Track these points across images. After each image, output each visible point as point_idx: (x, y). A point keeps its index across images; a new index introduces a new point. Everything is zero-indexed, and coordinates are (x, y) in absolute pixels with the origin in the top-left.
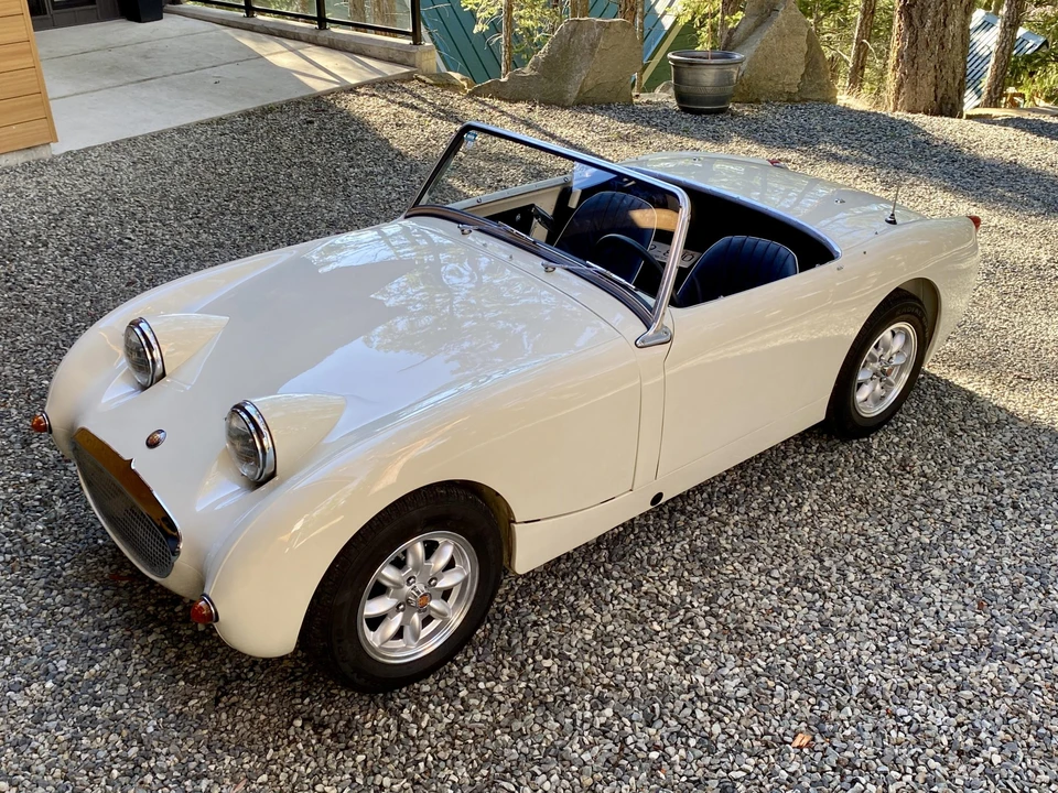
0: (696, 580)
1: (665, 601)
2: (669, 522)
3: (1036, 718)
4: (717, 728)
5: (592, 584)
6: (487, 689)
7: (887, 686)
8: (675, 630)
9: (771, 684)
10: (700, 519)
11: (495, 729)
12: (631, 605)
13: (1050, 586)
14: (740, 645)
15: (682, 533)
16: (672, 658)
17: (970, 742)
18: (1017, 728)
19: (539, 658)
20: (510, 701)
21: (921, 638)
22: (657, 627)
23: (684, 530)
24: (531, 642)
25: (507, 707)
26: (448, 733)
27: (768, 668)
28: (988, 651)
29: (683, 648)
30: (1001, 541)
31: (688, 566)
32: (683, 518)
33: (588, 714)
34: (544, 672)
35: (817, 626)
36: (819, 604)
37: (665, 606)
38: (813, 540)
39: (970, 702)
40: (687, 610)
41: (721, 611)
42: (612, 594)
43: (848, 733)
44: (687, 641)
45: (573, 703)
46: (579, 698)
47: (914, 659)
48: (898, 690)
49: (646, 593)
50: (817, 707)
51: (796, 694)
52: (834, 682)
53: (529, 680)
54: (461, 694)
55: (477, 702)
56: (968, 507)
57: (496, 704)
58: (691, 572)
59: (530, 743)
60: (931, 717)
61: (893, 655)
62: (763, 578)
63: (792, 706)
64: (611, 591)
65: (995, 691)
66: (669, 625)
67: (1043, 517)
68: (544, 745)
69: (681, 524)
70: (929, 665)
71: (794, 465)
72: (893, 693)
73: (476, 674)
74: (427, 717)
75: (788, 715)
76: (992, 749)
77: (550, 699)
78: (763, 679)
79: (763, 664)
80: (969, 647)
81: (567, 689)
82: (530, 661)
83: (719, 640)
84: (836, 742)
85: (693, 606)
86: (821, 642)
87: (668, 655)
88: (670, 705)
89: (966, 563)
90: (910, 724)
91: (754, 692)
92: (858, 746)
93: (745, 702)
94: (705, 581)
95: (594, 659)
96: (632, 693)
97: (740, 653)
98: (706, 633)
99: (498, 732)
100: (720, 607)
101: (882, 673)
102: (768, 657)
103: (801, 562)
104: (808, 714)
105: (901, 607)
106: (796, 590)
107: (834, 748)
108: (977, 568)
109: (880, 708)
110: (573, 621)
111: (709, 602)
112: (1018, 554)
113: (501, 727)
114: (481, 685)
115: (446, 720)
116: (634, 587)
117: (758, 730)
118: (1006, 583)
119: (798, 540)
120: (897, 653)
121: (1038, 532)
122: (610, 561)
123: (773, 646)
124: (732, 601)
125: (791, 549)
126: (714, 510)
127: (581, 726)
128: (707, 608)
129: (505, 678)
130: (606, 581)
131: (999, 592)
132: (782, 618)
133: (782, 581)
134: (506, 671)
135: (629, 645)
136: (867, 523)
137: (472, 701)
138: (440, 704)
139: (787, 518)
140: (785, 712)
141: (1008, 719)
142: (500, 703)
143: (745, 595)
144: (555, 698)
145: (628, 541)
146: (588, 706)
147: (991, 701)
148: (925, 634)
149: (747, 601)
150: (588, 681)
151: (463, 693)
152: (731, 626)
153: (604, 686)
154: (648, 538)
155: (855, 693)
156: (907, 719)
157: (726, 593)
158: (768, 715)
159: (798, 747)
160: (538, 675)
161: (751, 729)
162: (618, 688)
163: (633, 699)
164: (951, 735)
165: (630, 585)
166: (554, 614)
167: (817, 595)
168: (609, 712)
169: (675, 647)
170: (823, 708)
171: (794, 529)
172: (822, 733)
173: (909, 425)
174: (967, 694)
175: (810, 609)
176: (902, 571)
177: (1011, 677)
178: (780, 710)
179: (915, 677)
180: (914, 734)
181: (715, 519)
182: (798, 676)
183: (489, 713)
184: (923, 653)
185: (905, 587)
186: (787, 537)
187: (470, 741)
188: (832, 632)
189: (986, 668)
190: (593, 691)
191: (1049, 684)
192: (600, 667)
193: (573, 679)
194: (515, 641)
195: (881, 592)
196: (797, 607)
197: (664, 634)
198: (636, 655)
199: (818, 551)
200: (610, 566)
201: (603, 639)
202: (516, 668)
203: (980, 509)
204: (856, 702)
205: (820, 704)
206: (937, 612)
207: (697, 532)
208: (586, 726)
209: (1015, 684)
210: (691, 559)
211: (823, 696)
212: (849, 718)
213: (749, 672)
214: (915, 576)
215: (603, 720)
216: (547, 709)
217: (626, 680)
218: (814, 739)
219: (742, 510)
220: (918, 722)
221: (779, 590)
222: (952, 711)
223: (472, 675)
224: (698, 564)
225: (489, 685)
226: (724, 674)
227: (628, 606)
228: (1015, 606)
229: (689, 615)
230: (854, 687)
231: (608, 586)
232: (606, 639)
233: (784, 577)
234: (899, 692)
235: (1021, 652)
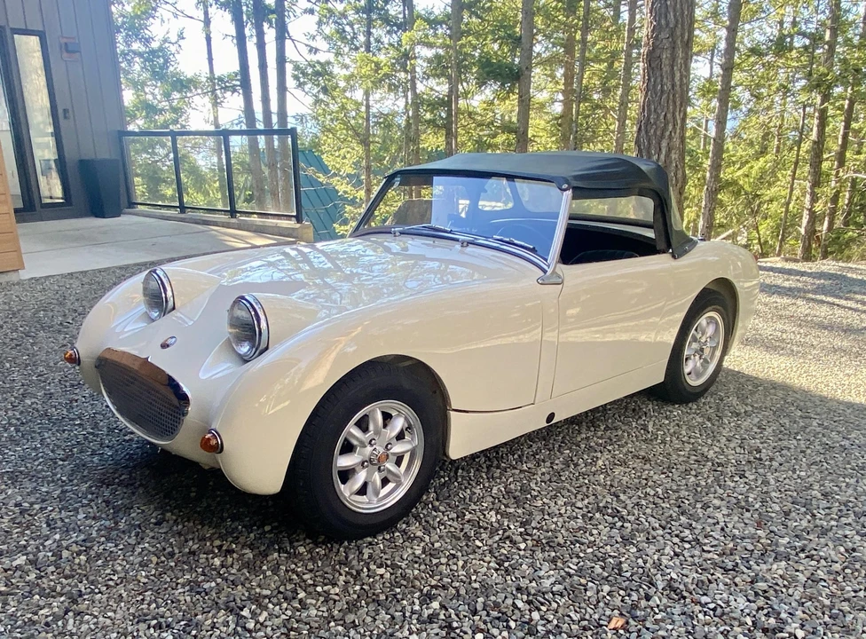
0: (512, 510)
1: (485, 525)
2: (487, 473)
3: (827, 602)
4: (536, 615)
5: (422, 516)
6: (325, 592)
7: (689, 580)
8: (496, 545)
9: (583, 581)
10: (513, 471)
11: (329, 622)
12: (456, 529)
13: (815, 511)
14: (553, 554)
15: (498, 480)
16: (493, 565)
17: (772, 621)
18: (813, 609)
19: (373, 567)
20: (344, 600)
21: (712, 546)
22: (478, 543)
23: (501, 479)
24: (366, 556)
25: (342, 605)
26: (285, 626)
27: (580, 570)
28: (773, 555)
29: (502, 557)
30: (766, 483)
31: (504, 501)
32: (499, 471)
33: (417, 608)
34: (377, 578)
35: (619, 540)
36: (620, 524)
37: (486, 529)
38: (609, 483)
39: (765, 591)
40: (505, 531)
41: (535, 531)
42: (439, 522)
43: (659, 617)
44: (506, 552)
45: (403, 599)
46: (409, 596)
47: (709, 562)
48: (699, 584)
49: (469, 521)
50: (627, 598)
51: (606, 588)
52: (640, 579)
53: (363, 584)
54: (300, 596)
55: (314, 602)
56: (733, 461)
57: (332, 602)
58: (506, 506)
59: (362, 631)
60: (733, 603)
61: (689, 559)
62: (569, 508)
63: (604, 597)
64: (438, 519)
65: (786, 583)
66: (490, 542)
67: (797, 467)
68: (375, 632)
69: (497, 475)
70: (724, 565)
71: (587, 438)
72: (694, 586)
73: (314, 581)
74: (265, 614)
75: (601, 604)
76: (794, 625)
77: (382, 597)
78: (576, 578)
79: (575, 567)
80: (756, 552)
81: (398, 590)
82: (365, 570)
83: (534, 551)
84: (648, 624)
85: (510, 528)
86: (624, 551)
87: (489, 562)
88: (493, 598)
89: (740, 497)
90: (714, 610)
91: (568, 587)
92: (670, 627)
93: (562, 595)
94: (519, 511)
95: (423, 567)
96: (458, 591)
97: (554, 561)
98: (522, 546)
99: (332, 624)
100: (534, 528)
101: (682, 572)
102: (579, 563)
103: (600, 497)
104: (620, 604)
105: (691, 525)
106: (598, 515)
107: (648, 629)
108: (750, 500)
109: (684, 598)
110: (404, 541)
111: (523, 524)
112: (783, 490)
113: (335, 621)
114: (319, 589)
115: (284, 617)
116: (458, 517)
117: (576, 617)
118: (778, 508)
119: (596, 483)
120: (692, 557)
121: (795, 476)
122: (437, 500)
123: (582, 555)
124: (544, 523)
125: (591, 489)
126: (525, 465)
127: (410, 617)
128: (522, 530)
129: (341, 583)
130: (434, 513)
131: (773, 515)
132: (587, 534)
133: (585, 509)
134: (342, 578)
135: (454, 556)
136: (652, 472)
137: (309, 601)
138: (279, 604)
139: (584, 469)
140: (599, 602)
141: (803, 603)
142: (335, 601)
143: (555, 520)
144: (387, 597)
145: (453, 486)
146: (417, 602)
147: (784, 590)
148: (715, 543)
149: (556, 524)
150: (417, 583)
151: (302, 595)
152: (544, 541)
153: (432, 587)
154: (470, 484)
155: (660, 587)
156: (712, 606)
157: (538, 518)
158: (583, 605)
159: (614, 629)
160: (371, 580)
161: (569, 616)
162: (444, 587)
163: (459, 595)
164: (754, 616)
165: (455, 515)
166: (388, 537)
167: (616, 519)
168: (435, 605)
169: (496, 558)
170: (633, 598)
171: (591, 477)
172: (634, 618)
173: (676, 413)
174: (762, 585)
175: (611, 528)
176: (686, 502)
177: (797, 573)
178: (594, 600)
179: (712, 574)
180: (720, 617)
181: (526, 471)
182: (607, 575)
183: (325, 609)
184: (716, 557)
185: (691, 512)
186: (586, 481)
187: (305, 632)
188: (633, 544)
189: (775, 567)
190: (421, 591)
191: (832, 577)
192: (428, 573)
193: (405, 583)
194: (351, 557)
195: (671, 516)
196: (600, 527)
197: (486, 548)
198: (461, 563)
199: (613, 490)
200: (437, 503)
201: (431, 553)
202: (352, 575)
203: (744, 463)
204: (662, 594)
205: (629, 595)
206: (722, 529)
207: (511, 479)
208: (415, 616)
209: (802, 578)
210: (506, 497)
211: (632, 590)
212: (658, 606)
213: (563, 574)
214: (699, 505)
215: (431, 611)
216: (379, 605)
217: (452, 582)
218: (627, 623)
219: (548, 464)
220: (722, 607)
221: (583, 516)
222: (751, 598)
223: (310, 582)
224: (513, 501)
225: (326, 588)
226: (540, 575)
227: (453, 530)
228: (789, 524)
229: (507, 534)
230: (659, 583)
231: (436, 517)
232: (432, 552)
233: (587, 507)
234: (700, 585)
235: (802, 555)
